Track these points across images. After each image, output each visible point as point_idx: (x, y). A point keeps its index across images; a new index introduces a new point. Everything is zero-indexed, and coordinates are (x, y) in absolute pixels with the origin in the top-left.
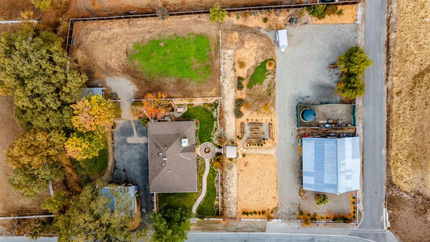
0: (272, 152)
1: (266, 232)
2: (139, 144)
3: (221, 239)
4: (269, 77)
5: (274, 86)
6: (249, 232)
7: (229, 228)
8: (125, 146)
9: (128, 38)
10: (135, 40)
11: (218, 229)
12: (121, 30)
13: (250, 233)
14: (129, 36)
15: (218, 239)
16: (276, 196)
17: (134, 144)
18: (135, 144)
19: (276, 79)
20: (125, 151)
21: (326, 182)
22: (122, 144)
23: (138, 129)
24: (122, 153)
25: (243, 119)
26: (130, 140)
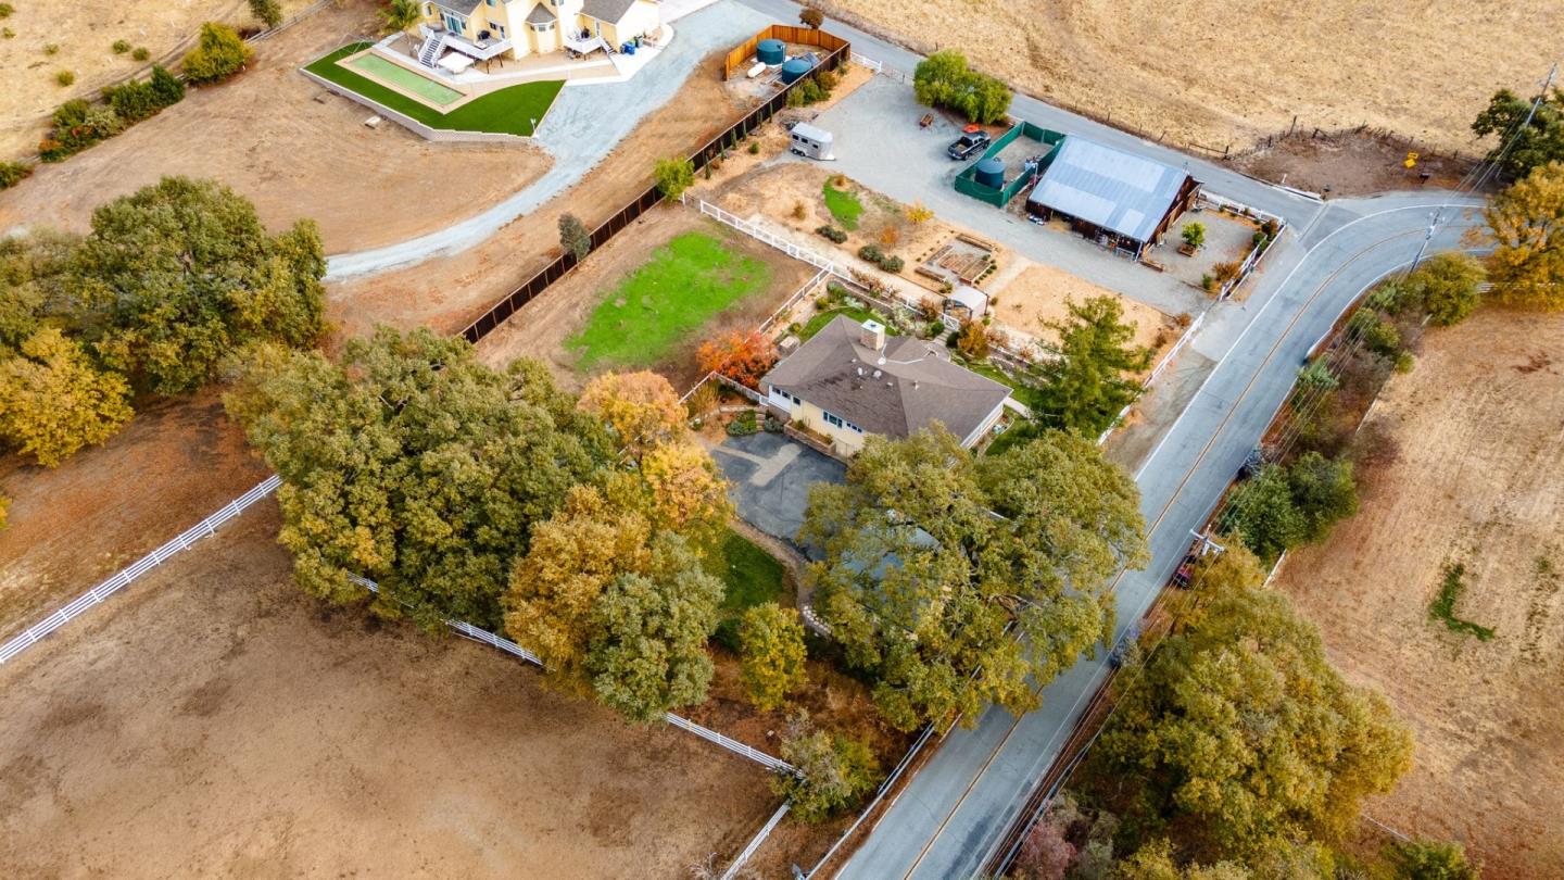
0: (1022, 263)
1: (1217, 363)
2: (789, 467)
3: (1184, 447)
4: (862, 195)
5: (886, 198)
6: (1197, 389)
7: (1160, 418)
8: (765, 498)
9: (537, 347)
10: (556, 339)
11: (1149, 439)
12: (509, 347)
13: (1202, 388)
14: (539, 342)
15: (1178, 453)
16: (1133, 303)
17: (778, 477)
18: (782, 474)
19: (875, 190)
20: (780, 503)
21: (1150, 188)
22: (755, 500)
23: (749, 448)
24: (775, 512)
25: (910, 267)
26: (759, 478)
